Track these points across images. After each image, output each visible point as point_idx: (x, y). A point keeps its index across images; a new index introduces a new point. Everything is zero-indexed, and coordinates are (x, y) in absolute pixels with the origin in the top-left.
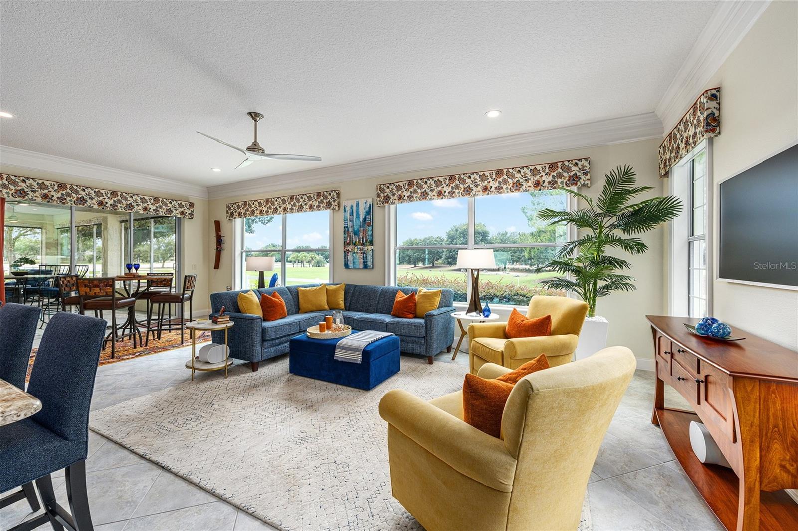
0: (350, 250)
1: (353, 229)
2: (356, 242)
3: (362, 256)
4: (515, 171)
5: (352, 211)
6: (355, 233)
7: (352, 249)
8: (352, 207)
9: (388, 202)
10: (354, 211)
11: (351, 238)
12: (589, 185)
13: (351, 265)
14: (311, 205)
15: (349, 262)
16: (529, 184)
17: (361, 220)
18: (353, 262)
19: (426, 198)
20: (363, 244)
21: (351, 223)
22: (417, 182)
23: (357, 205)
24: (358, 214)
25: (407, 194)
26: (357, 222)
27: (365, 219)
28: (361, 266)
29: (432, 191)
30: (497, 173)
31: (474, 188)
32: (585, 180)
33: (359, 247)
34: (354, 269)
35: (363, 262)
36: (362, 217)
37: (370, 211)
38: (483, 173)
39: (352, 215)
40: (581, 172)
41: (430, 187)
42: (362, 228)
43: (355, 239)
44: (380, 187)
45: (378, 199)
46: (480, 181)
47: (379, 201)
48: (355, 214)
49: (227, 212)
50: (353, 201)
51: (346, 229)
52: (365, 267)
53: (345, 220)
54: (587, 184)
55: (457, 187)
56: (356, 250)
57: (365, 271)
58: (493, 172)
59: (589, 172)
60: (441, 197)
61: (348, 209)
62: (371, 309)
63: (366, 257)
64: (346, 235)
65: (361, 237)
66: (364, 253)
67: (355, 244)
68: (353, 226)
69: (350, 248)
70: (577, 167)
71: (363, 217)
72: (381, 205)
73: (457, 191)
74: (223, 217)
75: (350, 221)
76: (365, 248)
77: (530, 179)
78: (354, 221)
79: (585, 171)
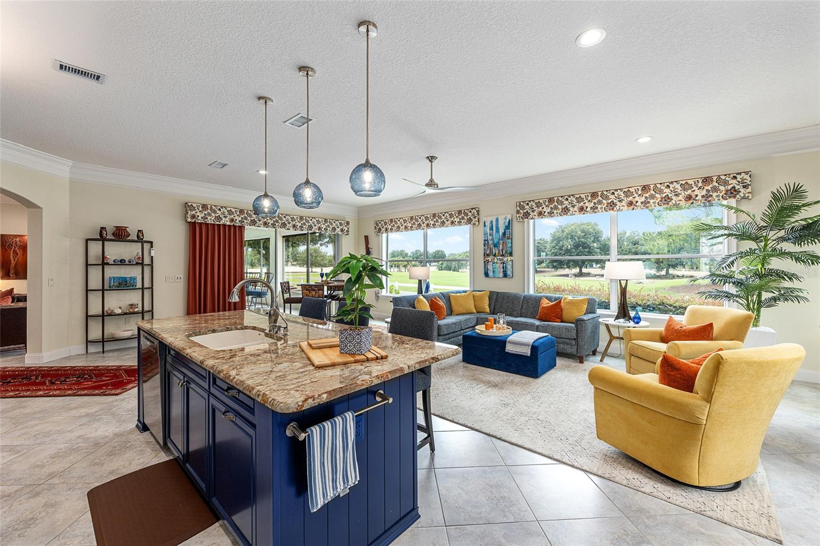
0: (490, 260)
1: (493, 243)
2: (495, 254)
3: (501, 266)
4: (664, 186)
5: (492, 226)
6: (495, 246)
7: (492, 260)
8: (492, 222)
9: (528, 218)
10: (494, 226)
11: (491, 249)
12: (750, 197)
13: (491, 274)
14: (452, 221)
15: (489, 272)
16: (679, 198)
17: (501, 234)
18: (493, 271)
19: (567, 214)
20: (503, 255)
21: (491, 237)
22: (558, 199)
23: (497, 220)
24: (497, 228)
25: (548, 210)
26: (496, 237)
27: (504, 234)
28: (501, 275)
29: (573, 206)
30: (644, 189)
31: (618, 204)
32: (745, 192)
33: (498, 258)
34: (494, 277)
35: (503, 271)
36: (501, 231)
37: (508, 226)
38: (627, 189)
39: (492, 230)
40: (741, 185)
41: (571, 203)
42: (501, 241)
43: (495, 251)
44: (520, 204)
45: (518, 215)
46: (624, 197)
47: (519, 217)
48: (494, 229)
49: (375, 228)
50: (492, 217)
51: (487, 242)
52: (505, 275)
53: (485, 234)
54: (748, 196)
55: (600, 202)
56: (496, 260)
57: (505, 279)
58: (639, 187)
59: (750, 185)
60: (583, 212)
61: (488, 224)
62: (515, 313)
63: (506, 267)
64: (486, 247)
65: (501, 249)
66: (504, 263)
67: (495, 256)
68: (492, 239)
69: (490, 259)
70: (735, 180)
71: (503, 231)
72: (521, 220)
73: (599, 206)
74: (371, 233)
75: (490, 235)
76: (505, 259)
77: (681, 194)
78: (494, 236)
79: (745, 184)
